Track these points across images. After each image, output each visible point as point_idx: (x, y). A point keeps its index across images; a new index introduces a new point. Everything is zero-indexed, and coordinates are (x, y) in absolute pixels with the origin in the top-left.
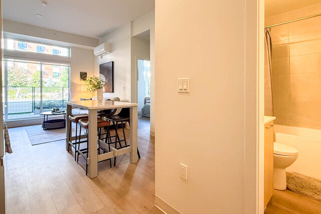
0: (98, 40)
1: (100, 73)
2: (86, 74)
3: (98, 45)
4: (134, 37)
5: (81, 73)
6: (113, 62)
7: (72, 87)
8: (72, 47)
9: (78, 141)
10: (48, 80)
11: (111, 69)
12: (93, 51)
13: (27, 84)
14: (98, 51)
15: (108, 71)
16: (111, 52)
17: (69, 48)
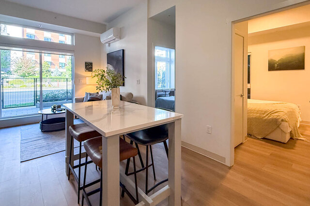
0: (105, 25)
1: (108, 63)
2: (91, 64)
3: (105, 31)
4: (151, 18)
5: (86, 63)
6: (123, 50)
7: (76, 79)
8: (75, 33)
9: (83, 160)
10: (55, 69)
11: (121, 58)
12: (100, 38)
13: (35, 73)
14: (105, 37)
15: (118, 60)
16: (120, 39)
17: (72, 34)
